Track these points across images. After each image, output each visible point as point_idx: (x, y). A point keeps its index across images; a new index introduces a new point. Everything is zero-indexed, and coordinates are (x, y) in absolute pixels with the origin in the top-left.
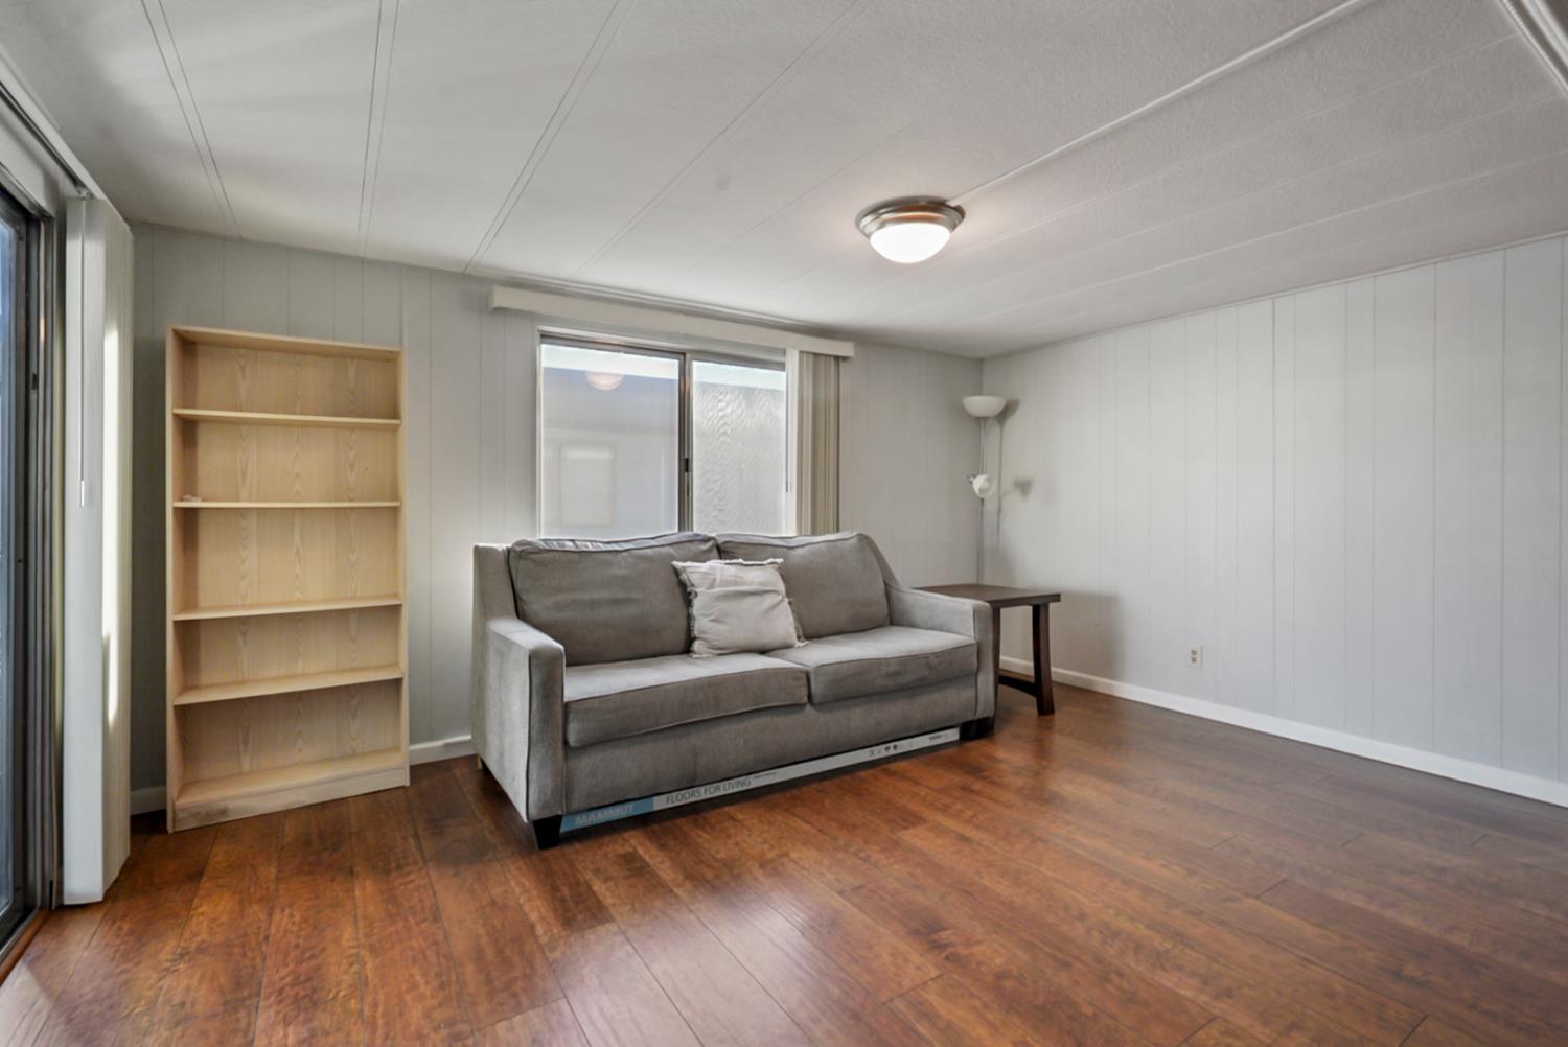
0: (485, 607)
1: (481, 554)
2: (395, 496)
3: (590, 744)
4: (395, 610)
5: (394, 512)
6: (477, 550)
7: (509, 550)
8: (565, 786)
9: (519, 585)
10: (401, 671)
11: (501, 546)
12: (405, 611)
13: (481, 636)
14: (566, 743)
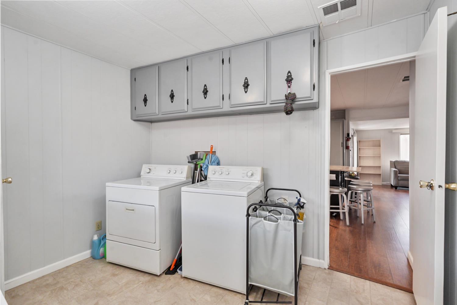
0: (391, 167)
1: (391, 162)
2: (380, 155)
3: (401, 180)
4: (380, 167)
5: (380, 157)
6: (390, 161)
7: (395, 161)
8: (398, 183)
9: (396, 165)
10: (381, 173)
11: (394, 161)
12: (381, 167)
13: (390, 170)
14: (398, 179)
